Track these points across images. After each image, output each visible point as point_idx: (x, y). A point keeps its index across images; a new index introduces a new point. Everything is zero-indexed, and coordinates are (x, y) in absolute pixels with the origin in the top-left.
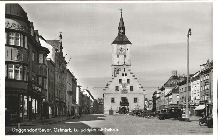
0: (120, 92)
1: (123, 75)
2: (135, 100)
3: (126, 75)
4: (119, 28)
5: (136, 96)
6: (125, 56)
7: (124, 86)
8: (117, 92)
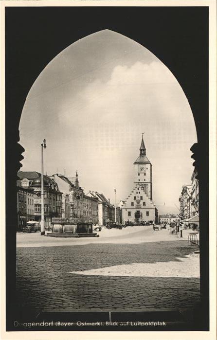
0: (134, 207)
1: (137, 193)
2: (148, 213)
3: (139, 193)
4: (141, 150)
5: (148, 210)
6: (145, 174)
7: (138, 202)
8: (133, 207)
